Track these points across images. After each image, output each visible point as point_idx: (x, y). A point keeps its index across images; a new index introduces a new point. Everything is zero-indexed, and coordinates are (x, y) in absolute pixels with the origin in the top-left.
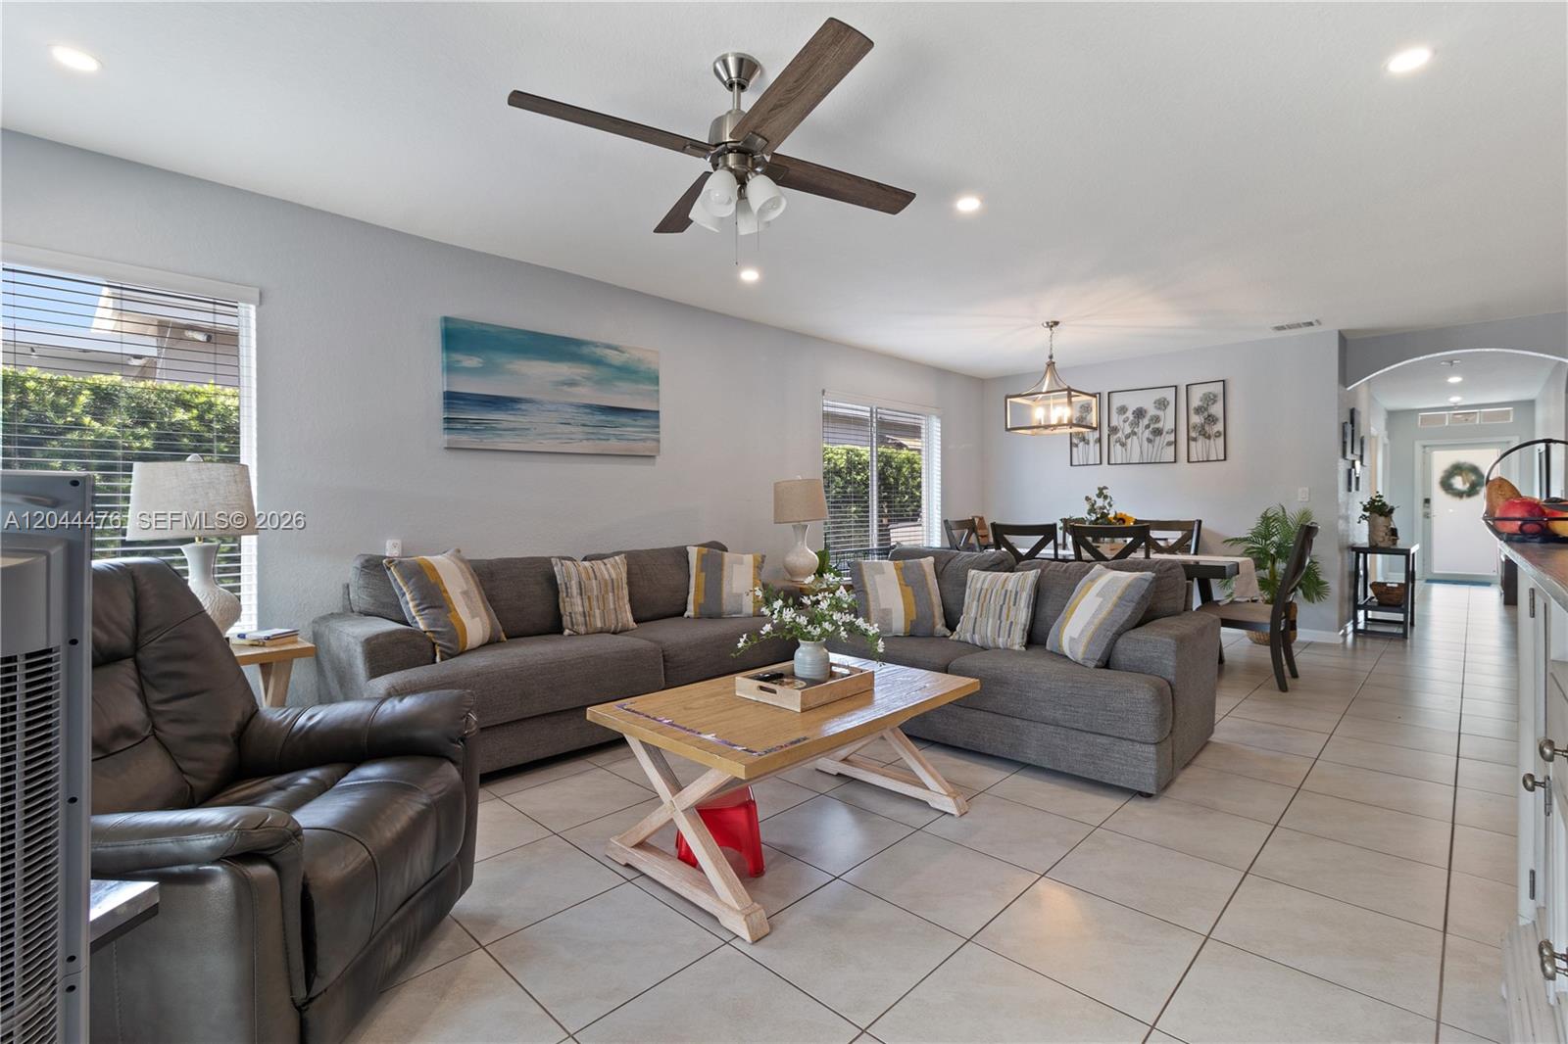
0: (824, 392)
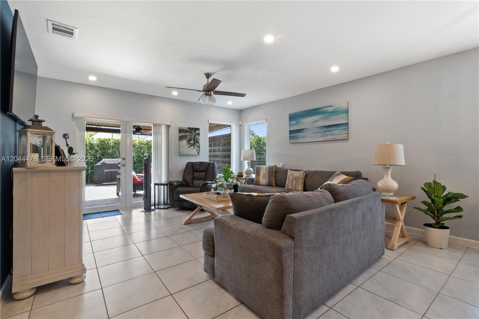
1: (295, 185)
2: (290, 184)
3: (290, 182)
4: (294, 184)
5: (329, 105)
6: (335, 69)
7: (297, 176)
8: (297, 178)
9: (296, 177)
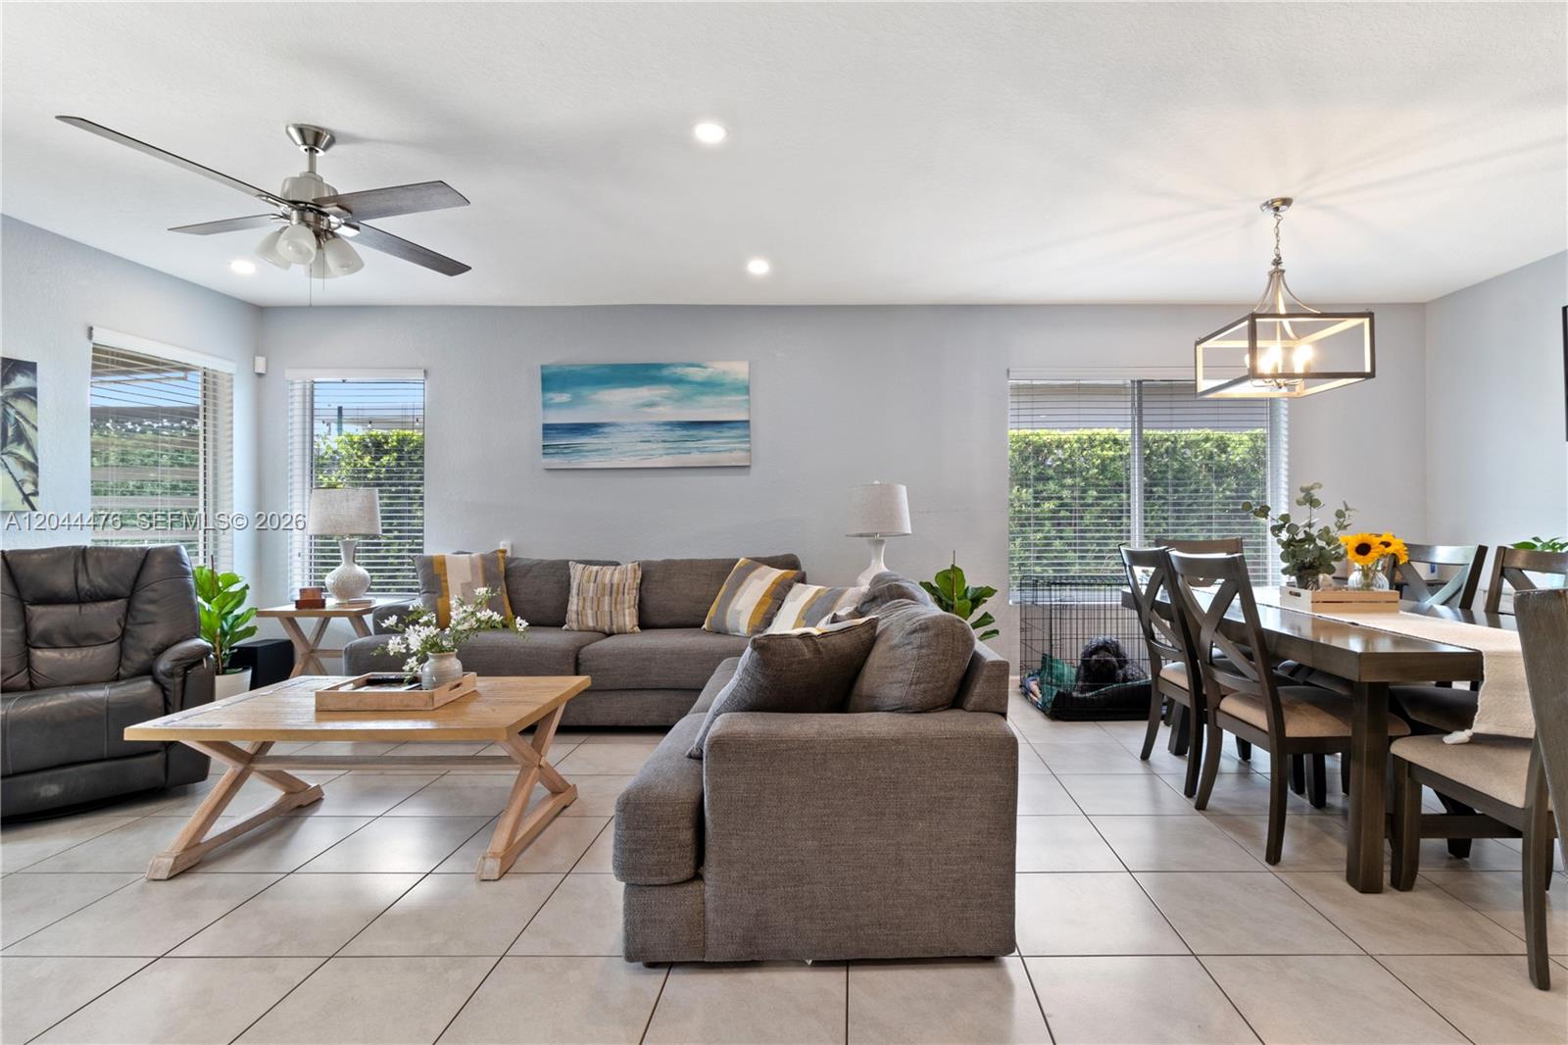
0: (1008, 371)
1: (611, 612)
2: (589, 612)
3: (588, 604)
4: (607, 608)
5: (695, 362)
6: (758, 267)
7: (615, 581)
8: (615, 588)
9: (612, 585)
